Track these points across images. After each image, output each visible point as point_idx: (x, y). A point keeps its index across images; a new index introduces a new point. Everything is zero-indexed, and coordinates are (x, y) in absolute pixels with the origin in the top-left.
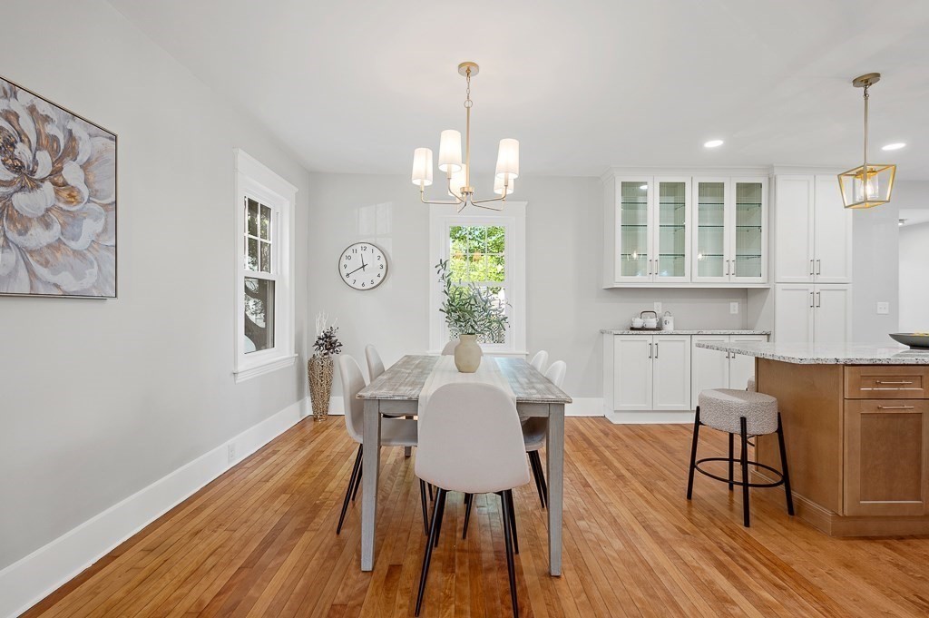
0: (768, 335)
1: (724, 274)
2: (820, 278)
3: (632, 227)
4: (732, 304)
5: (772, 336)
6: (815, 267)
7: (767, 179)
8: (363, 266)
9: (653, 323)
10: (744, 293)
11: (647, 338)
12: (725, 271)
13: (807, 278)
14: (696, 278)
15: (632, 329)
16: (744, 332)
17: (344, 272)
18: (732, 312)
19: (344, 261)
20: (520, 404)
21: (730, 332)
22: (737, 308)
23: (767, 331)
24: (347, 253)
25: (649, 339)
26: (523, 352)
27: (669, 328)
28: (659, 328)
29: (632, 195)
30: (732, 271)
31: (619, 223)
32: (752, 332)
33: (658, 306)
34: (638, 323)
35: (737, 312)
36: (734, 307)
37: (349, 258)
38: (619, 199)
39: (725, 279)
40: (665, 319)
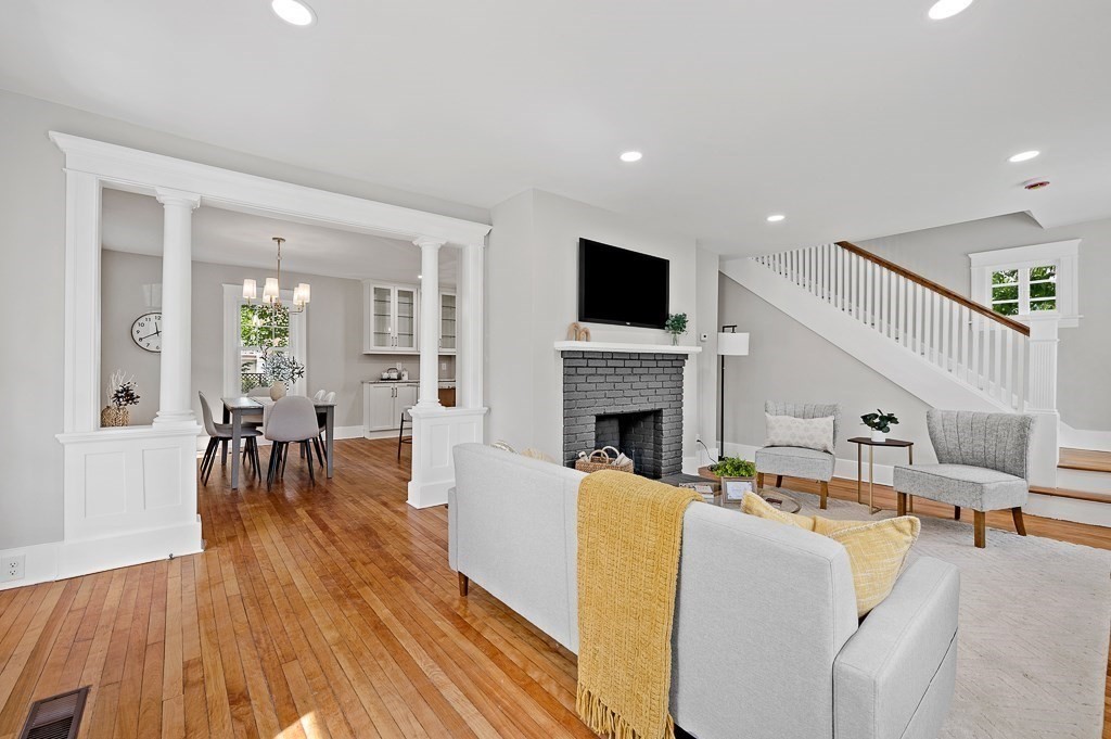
3: (382, 315)
4: (443, 364)
8: (158, 333)
9: (395, 375)
15: (382, 379)
17: (137, 337)
18: (443, 369)
19: (136, 327)
20: (316, 407)
22: (446, 366)
24: (140, 321)
25: (392, 385)
27: (405, 378)
28: (399, 378)
29: (382, 296)
30: (440, 345)
31: (372, 312)
33: (399, 366)
34: (386, 375)
35: (445, 369)
36: (444, 366)
37: (142, 325)
38: (373, 297)
40: (403, 373)
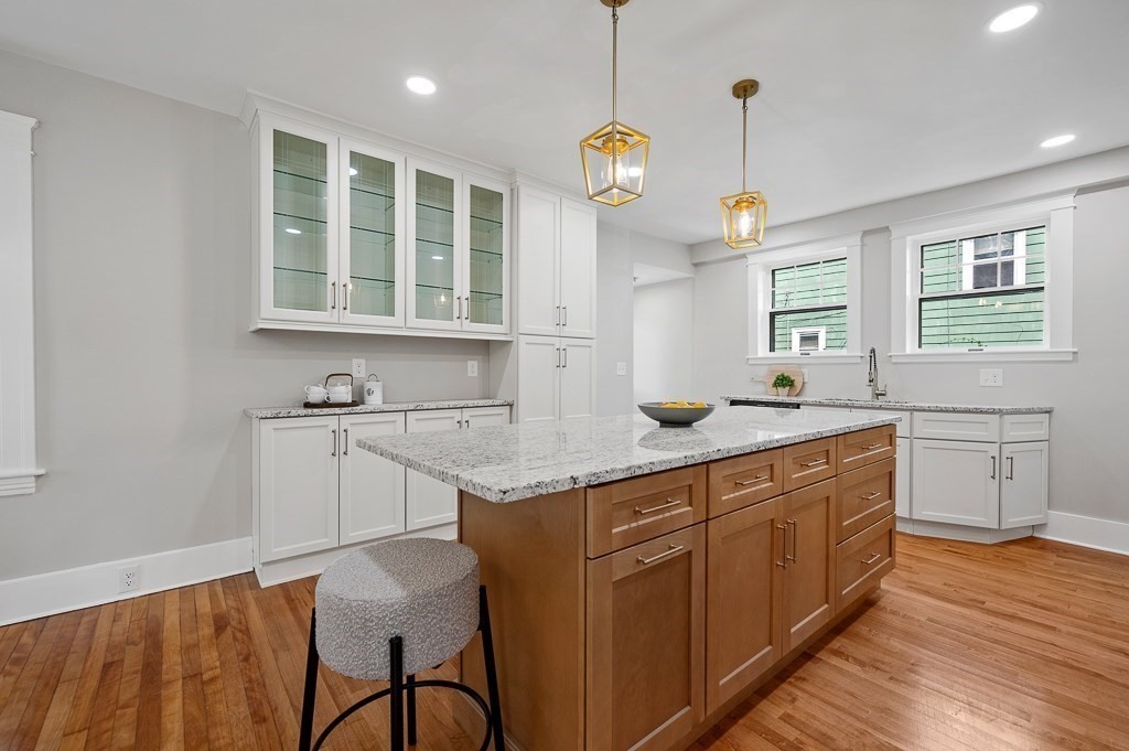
0: (511, 406)
1: (455, 318)
2: (567, 331)
4: (470, 363)
5: (515, 406)
6: (561, 315)
7: (509, 189)
9: (342, 393)
10: (485, 347)
11: (329, 422)
12: (456, 314)
13: (552, 330)
14: (413, 321)
15: (307, 405)
16: (481, 403)
18: (470, 374)
21: (462, 403)
22: (476, 369)
23: (509, 400)
25: (332, 422)
26: (24, 471)
27: (375, 400)
28: (355, 403)
30: (465, 315)
31: (268, 205)
32: (490, 402)
33: (359, 366)
34: (317, 394)
35: (476, 374)
36: (473, 367)
38: (267, 159)
39: (455, 324)
40: (368, 385)
